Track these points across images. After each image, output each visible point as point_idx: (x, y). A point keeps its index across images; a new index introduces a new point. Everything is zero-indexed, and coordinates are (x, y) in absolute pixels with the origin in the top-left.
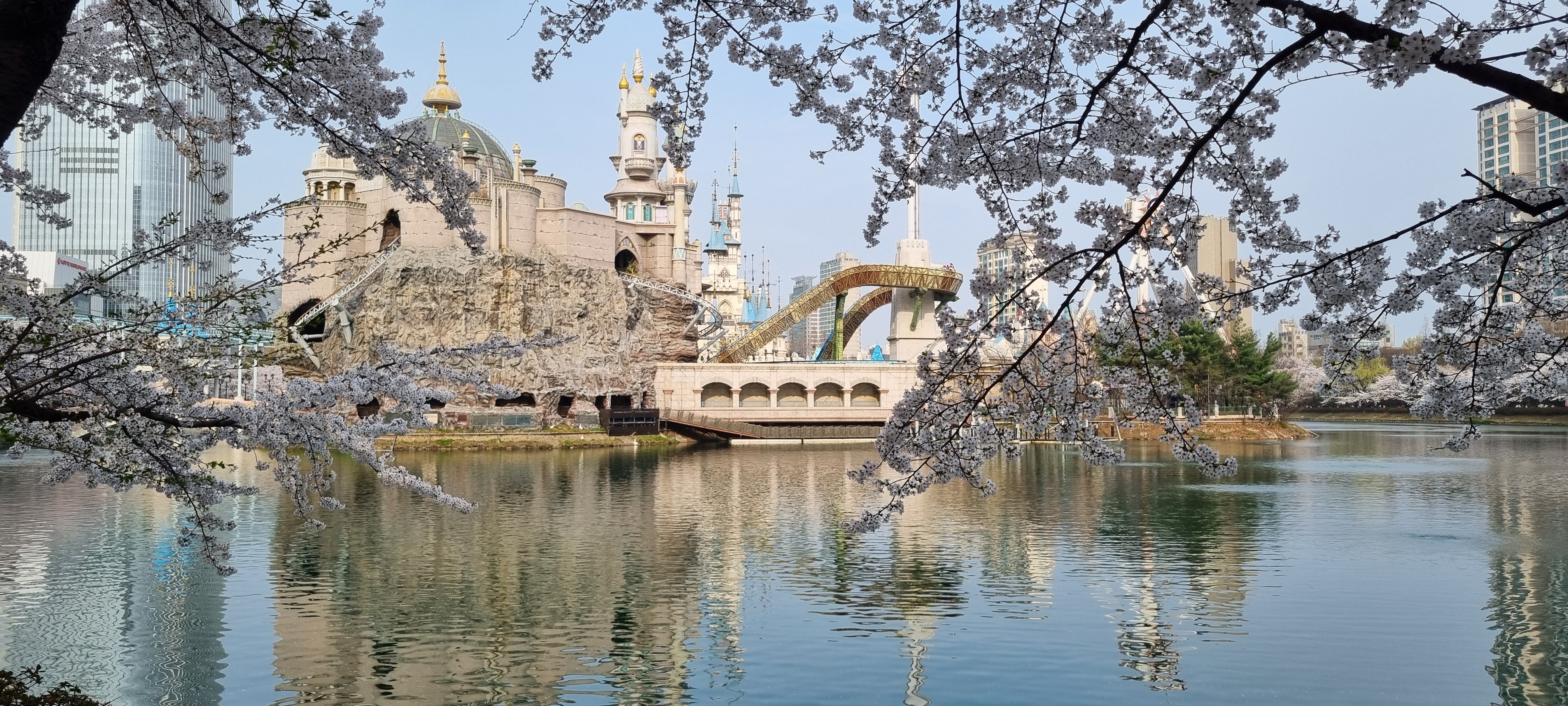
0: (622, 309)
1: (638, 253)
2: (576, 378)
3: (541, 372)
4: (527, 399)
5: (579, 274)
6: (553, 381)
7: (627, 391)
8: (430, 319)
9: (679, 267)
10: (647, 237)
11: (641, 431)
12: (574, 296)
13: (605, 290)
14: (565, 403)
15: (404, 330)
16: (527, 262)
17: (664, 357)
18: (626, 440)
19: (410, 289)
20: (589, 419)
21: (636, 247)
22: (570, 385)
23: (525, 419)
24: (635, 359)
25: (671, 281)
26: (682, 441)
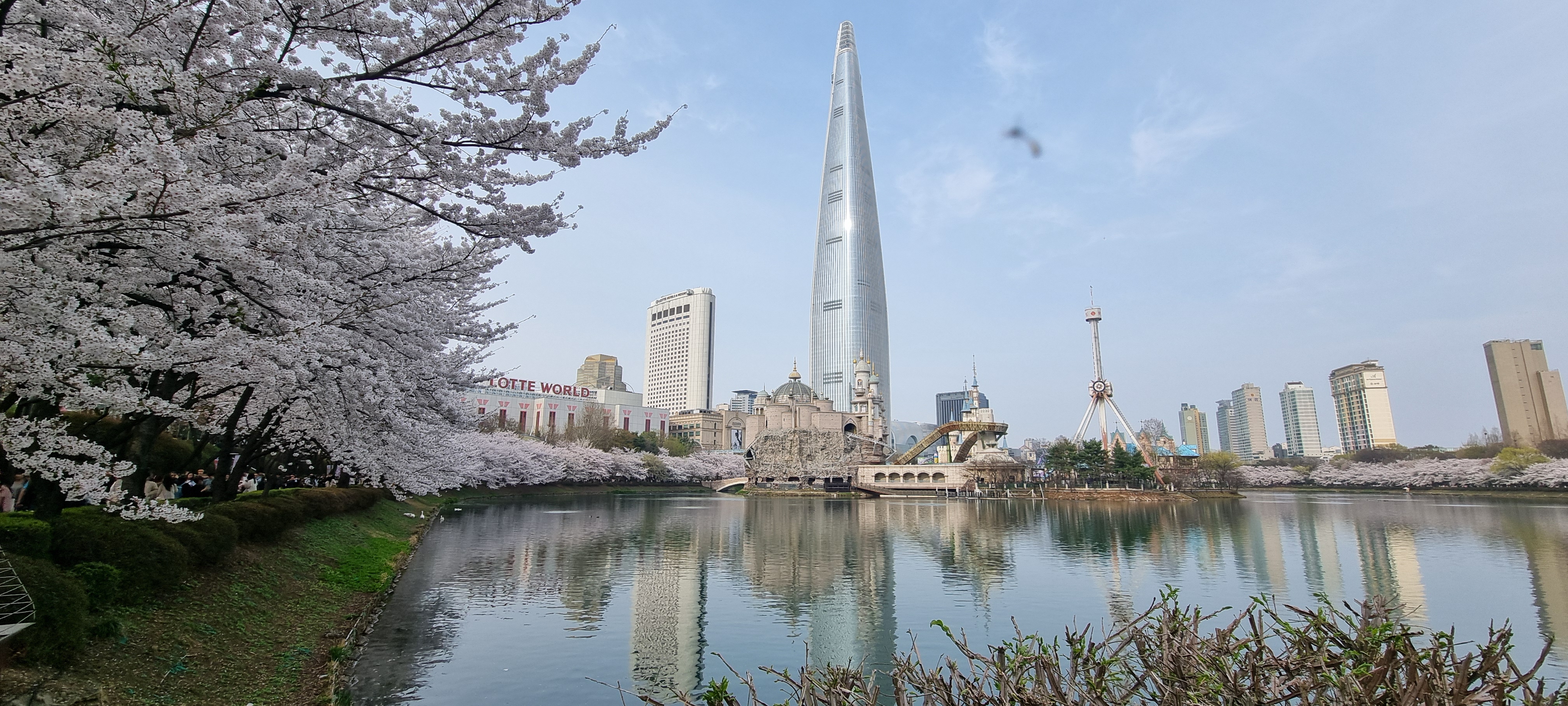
0: (842, 446)
1: (856, 425)
2: (817, 472)
3: (802, 469)
4: (797, 479)
5: (824, 434)
6: (806, 473)
7: (841, 476)
8: (773, 452)
9: (870, 428)
10: (860, 418)
11: (841, 491)
12: (821, 443)
13: (836, 439)
14: (811, 480)
15: (766, 456)
16: (804, 432)
17: (863, 463)
18: (832, 494)
19: (768, 443)
20: (820, 486)
21: (854, 421)
22: (814, 474)
23: (794, 486)
24: (847, 464)
25: (868, 434)
26: (863, 494)
